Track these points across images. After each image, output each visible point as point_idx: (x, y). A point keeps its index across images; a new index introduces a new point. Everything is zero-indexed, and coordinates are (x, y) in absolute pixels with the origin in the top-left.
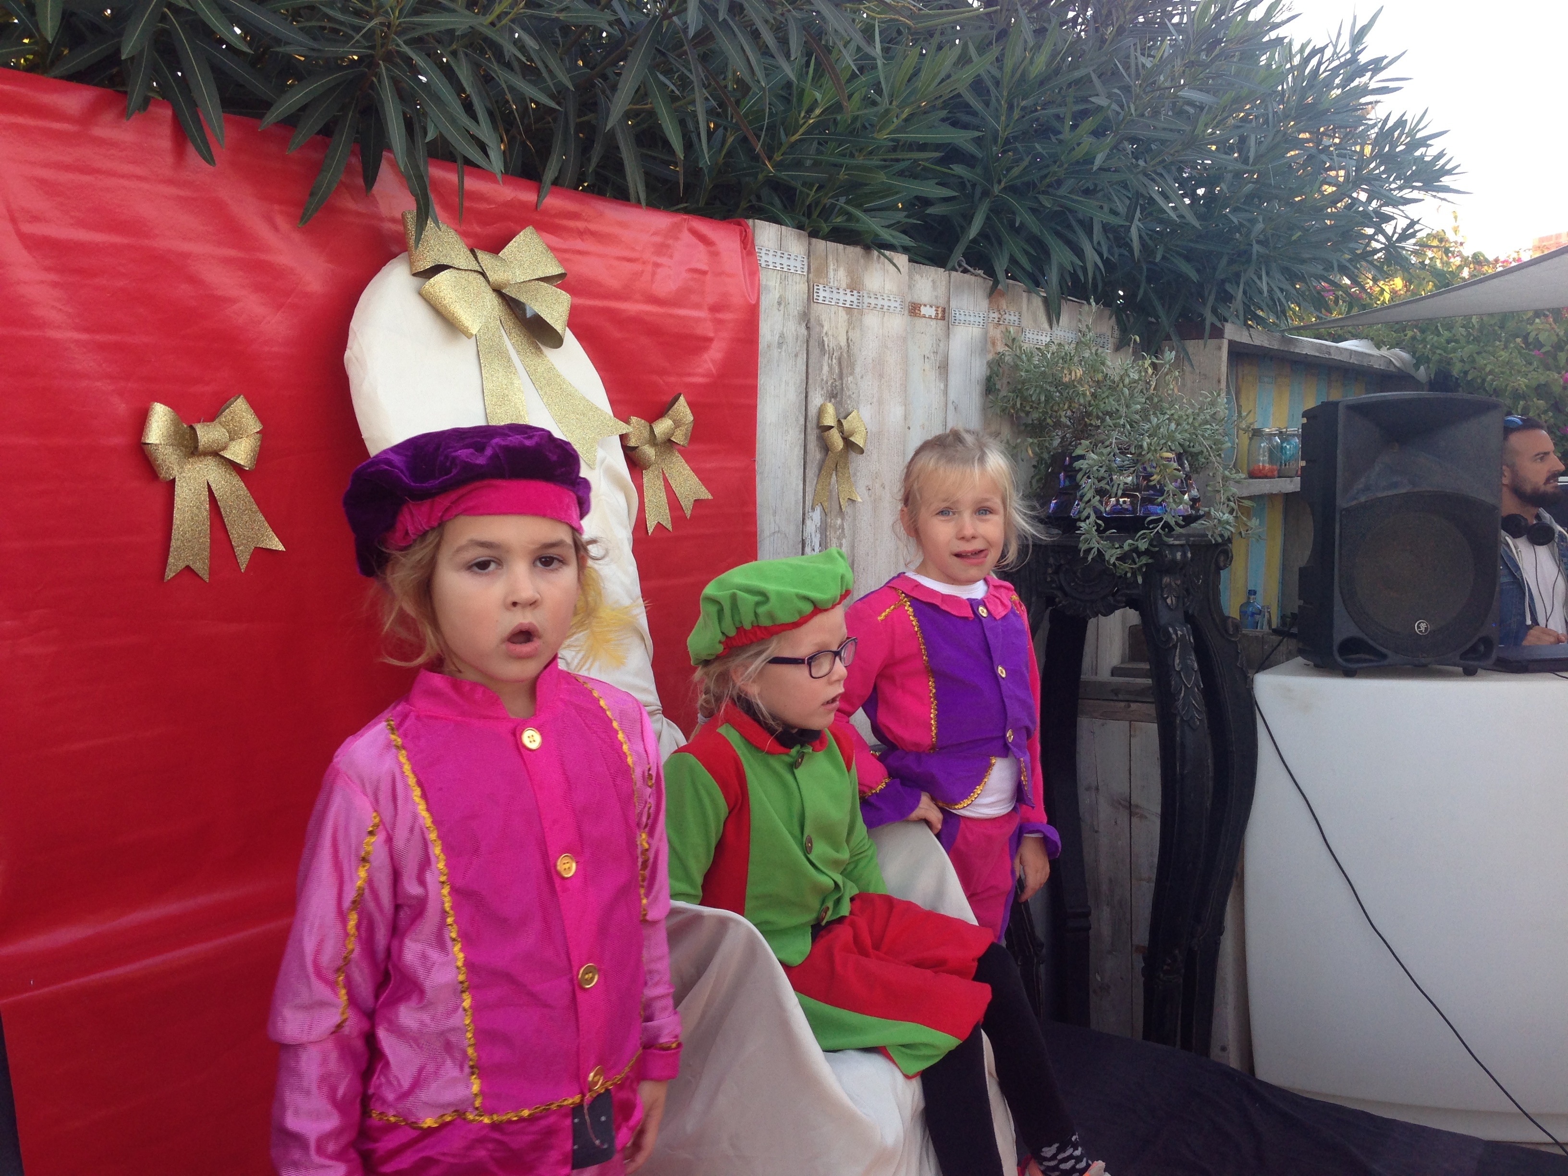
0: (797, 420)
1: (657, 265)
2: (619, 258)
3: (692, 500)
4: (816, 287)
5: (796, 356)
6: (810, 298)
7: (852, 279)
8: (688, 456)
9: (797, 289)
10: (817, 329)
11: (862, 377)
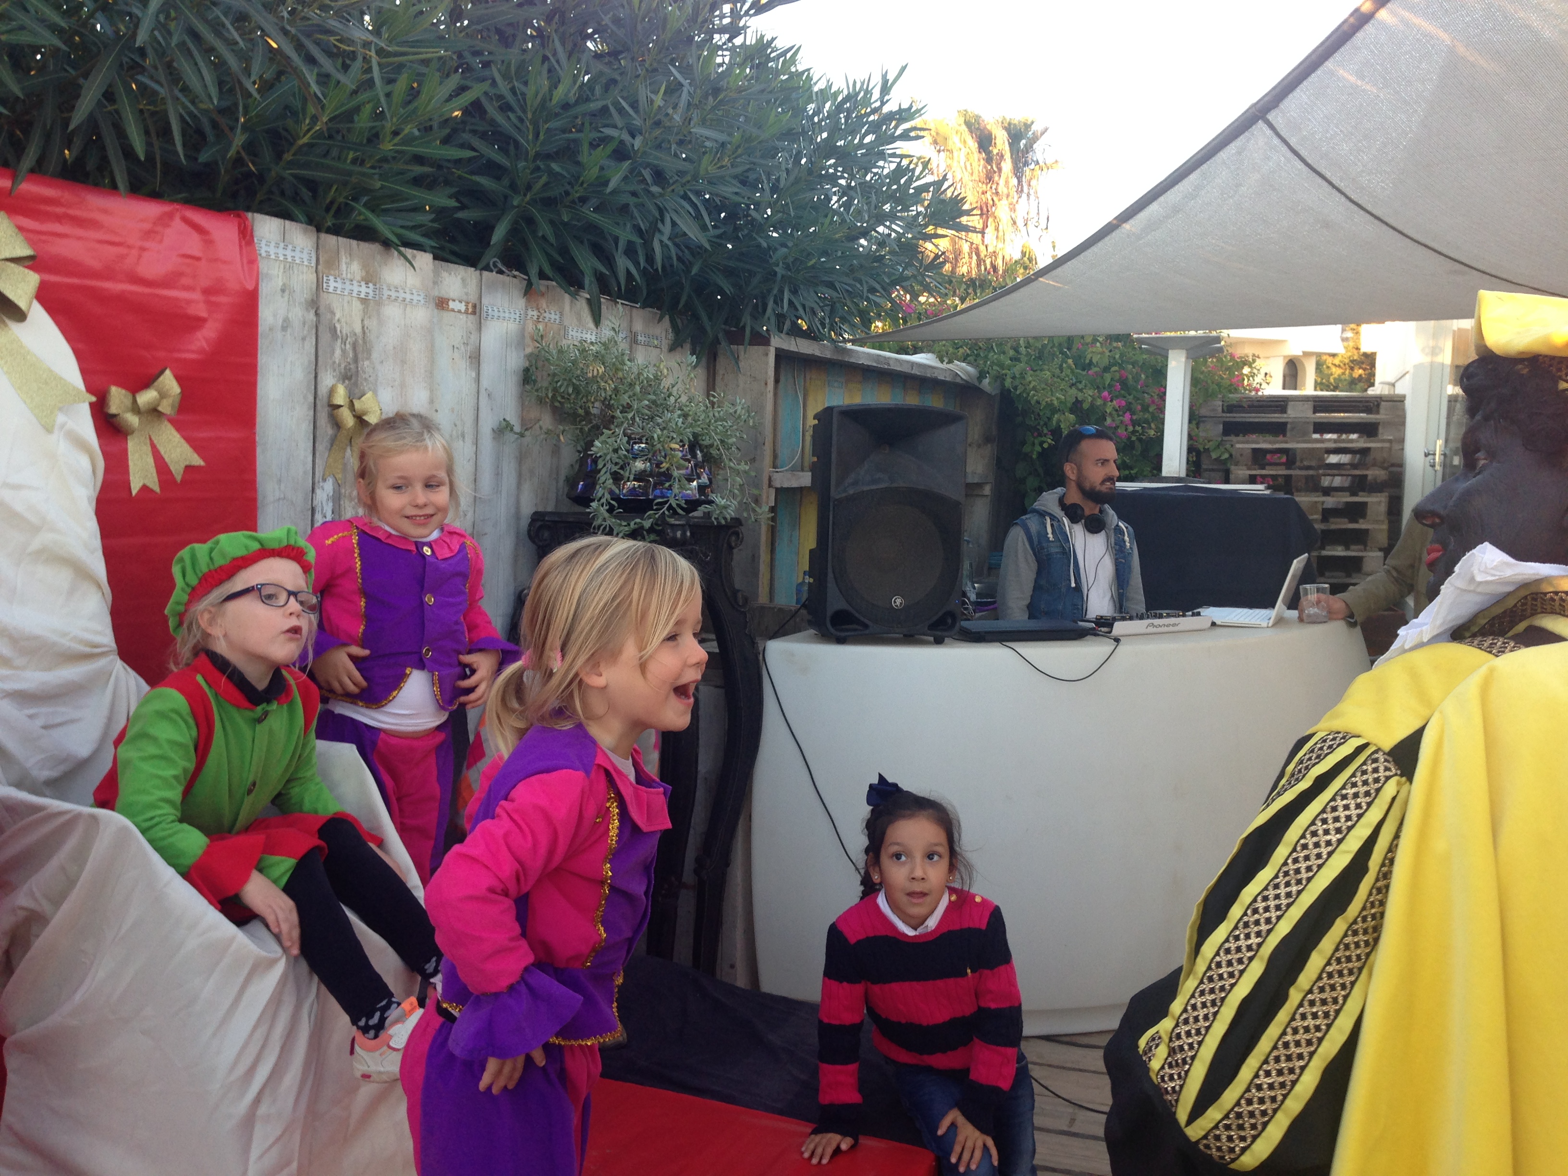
0: (305, 397)
1: (143, 249)
2: (100, 242)
3: (183, 466)
4: (325, 278)
5: (304, 339)
6: (319, 285)
7: (367, 272)
8: (178, 425)
9: (304, 279)
10: (329, 316)
11: (382, 362)
